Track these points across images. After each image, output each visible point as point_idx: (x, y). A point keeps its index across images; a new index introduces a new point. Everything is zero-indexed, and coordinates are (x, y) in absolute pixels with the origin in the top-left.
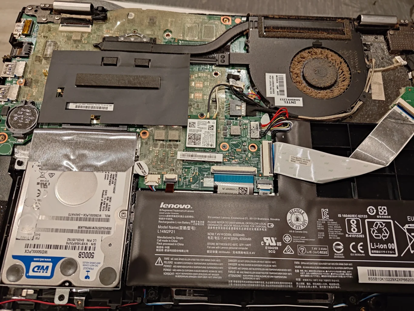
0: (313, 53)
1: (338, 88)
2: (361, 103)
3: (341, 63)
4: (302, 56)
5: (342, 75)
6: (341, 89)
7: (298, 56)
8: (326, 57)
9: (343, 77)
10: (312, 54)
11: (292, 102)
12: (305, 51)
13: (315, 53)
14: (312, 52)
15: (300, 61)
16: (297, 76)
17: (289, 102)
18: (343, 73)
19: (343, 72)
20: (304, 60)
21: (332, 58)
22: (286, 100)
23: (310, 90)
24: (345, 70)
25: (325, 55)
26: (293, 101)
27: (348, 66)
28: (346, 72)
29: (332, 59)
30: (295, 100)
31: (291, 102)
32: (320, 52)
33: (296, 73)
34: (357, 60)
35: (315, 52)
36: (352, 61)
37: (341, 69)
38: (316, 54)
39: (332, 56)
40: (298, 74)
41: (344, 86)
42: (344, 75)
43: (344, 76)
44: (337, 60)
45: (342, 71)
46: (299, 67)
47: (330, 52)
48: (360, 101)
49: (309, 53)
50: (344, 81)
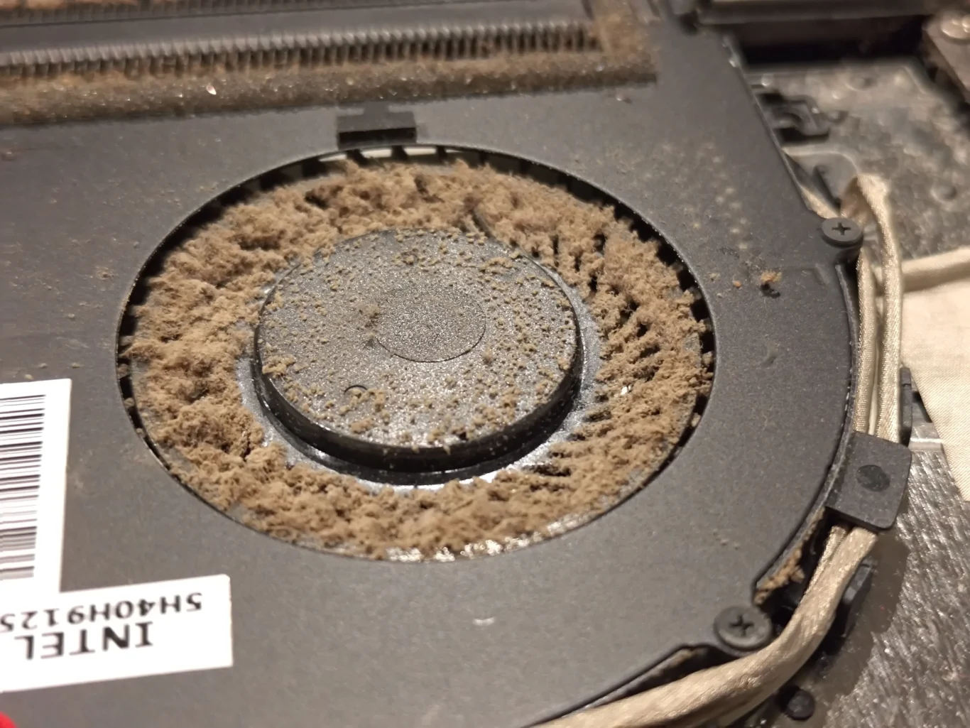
0: (351, 201)
1: (603, 441)
2: (860, 541)
3: (601, 239)
4: (248, 230)
5: (629, 328)
6: (632, 441)
7: (217, 234)
8: (469, 221)
9: (643, 339)
10: (344, 211)
11: (109, 633)
12: (280, 192)
13: (365, 196)
14: (344, 193)
15: (237, 272)
16: (203, 391)
17: (72, 643)
18: (634, 317)
19: (634, 305)
20: (271, 255)
21: (518, 215)
22: (41, 620)
23: (333, 492)
24: (640, 285)
25: (460, 202)
26: (117, 626)
27: (667, 254)
28: (656, 302)
29: (520, 227)
30: (144, 607)
31: (95, 639)
32: (409, 182)
33: (183, 365)
34: (730, 199)
35: (363, 187)
36: (689, 209)
37: (615, 290)
38: (380, 207)
39: (516, 203)
40: (204, 370)
41: (657, 412)
42: (643, 329)
43: (650, 336)
44: (565, 229)
45: (620, 300)
46: (224, 317)
47: (500, 177)
48: (850, 524)
49: (322, 204)
50: (649, 374)
